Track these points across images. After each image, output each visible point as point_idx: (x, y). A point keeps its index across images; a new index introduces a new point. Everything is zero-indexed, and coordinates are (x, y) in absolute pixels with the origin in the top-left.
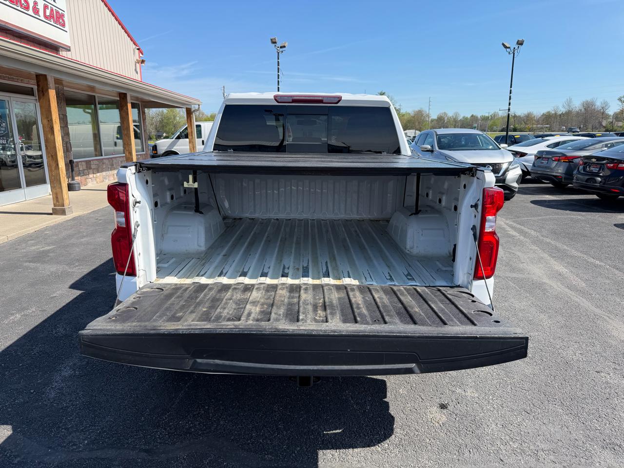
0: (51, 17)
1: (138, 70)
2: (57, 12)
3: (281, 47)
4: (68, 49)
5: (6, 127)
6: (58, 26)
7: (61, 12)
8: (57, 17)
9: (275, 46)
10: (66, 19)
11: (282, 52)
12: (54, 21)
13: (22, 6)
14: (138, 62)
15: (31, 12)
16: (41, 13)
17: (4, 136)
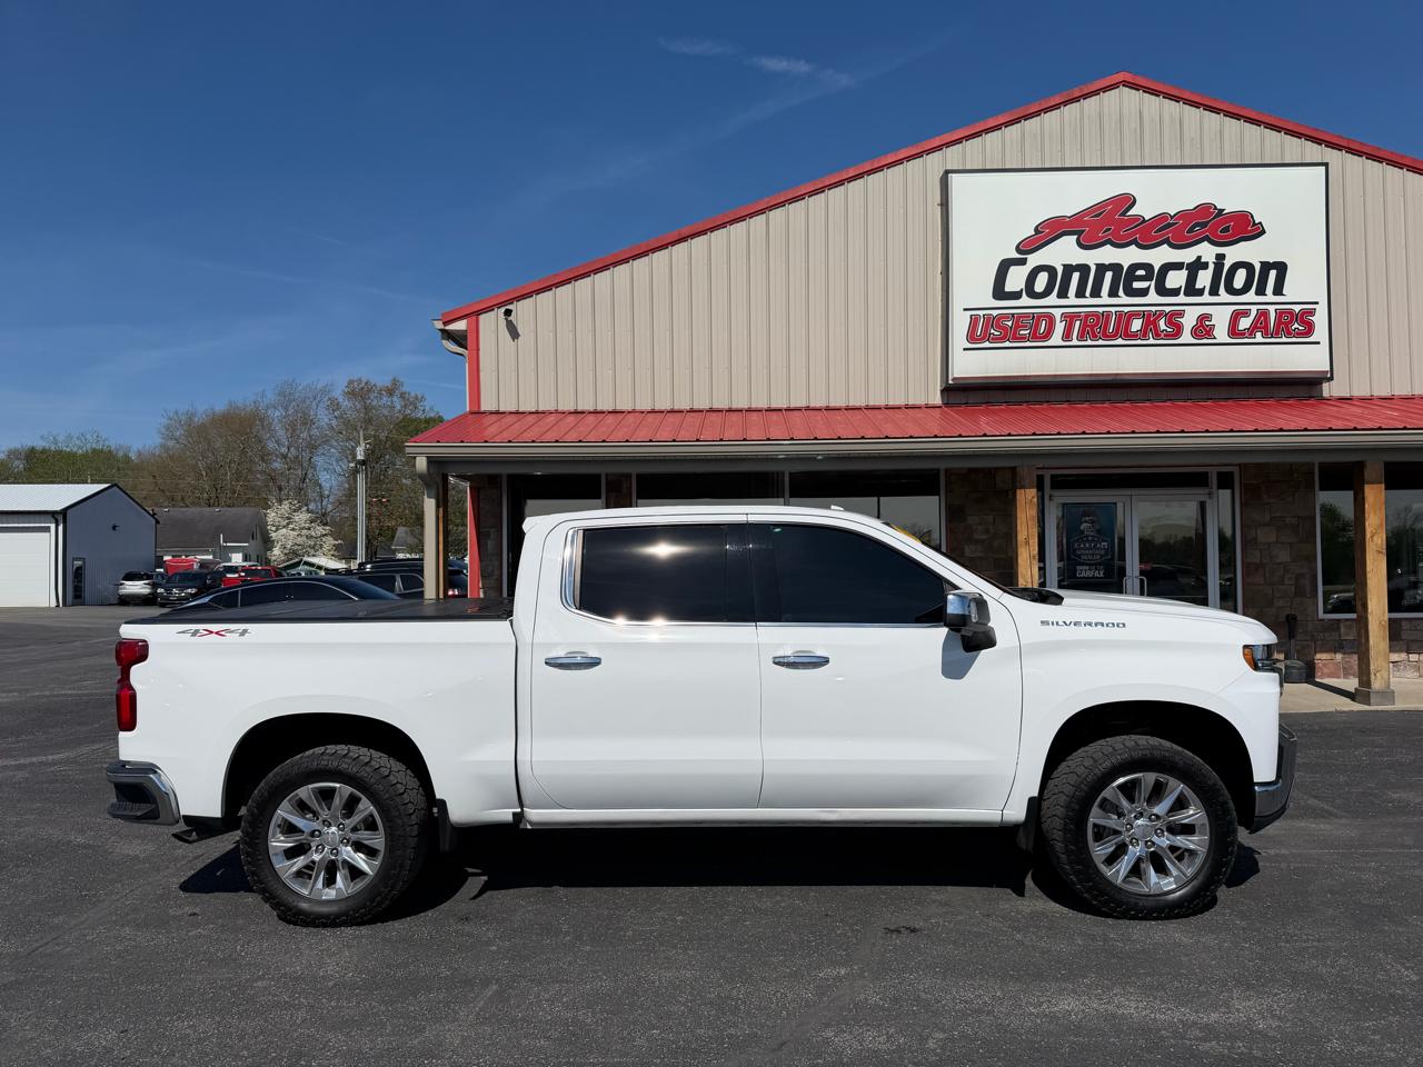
0: (1259, 326)
2: (1284, 312)
4: (1327, 377)
5: (1109, 550)
6: (1284, 340)
7: (1297, 308)
8: (1280, 323)
10: (1320, 319)
12: (1268, 333)
13: (1159, 336)
15: (1185, 338)
16: (1221, 333)
17: (1100, 564)
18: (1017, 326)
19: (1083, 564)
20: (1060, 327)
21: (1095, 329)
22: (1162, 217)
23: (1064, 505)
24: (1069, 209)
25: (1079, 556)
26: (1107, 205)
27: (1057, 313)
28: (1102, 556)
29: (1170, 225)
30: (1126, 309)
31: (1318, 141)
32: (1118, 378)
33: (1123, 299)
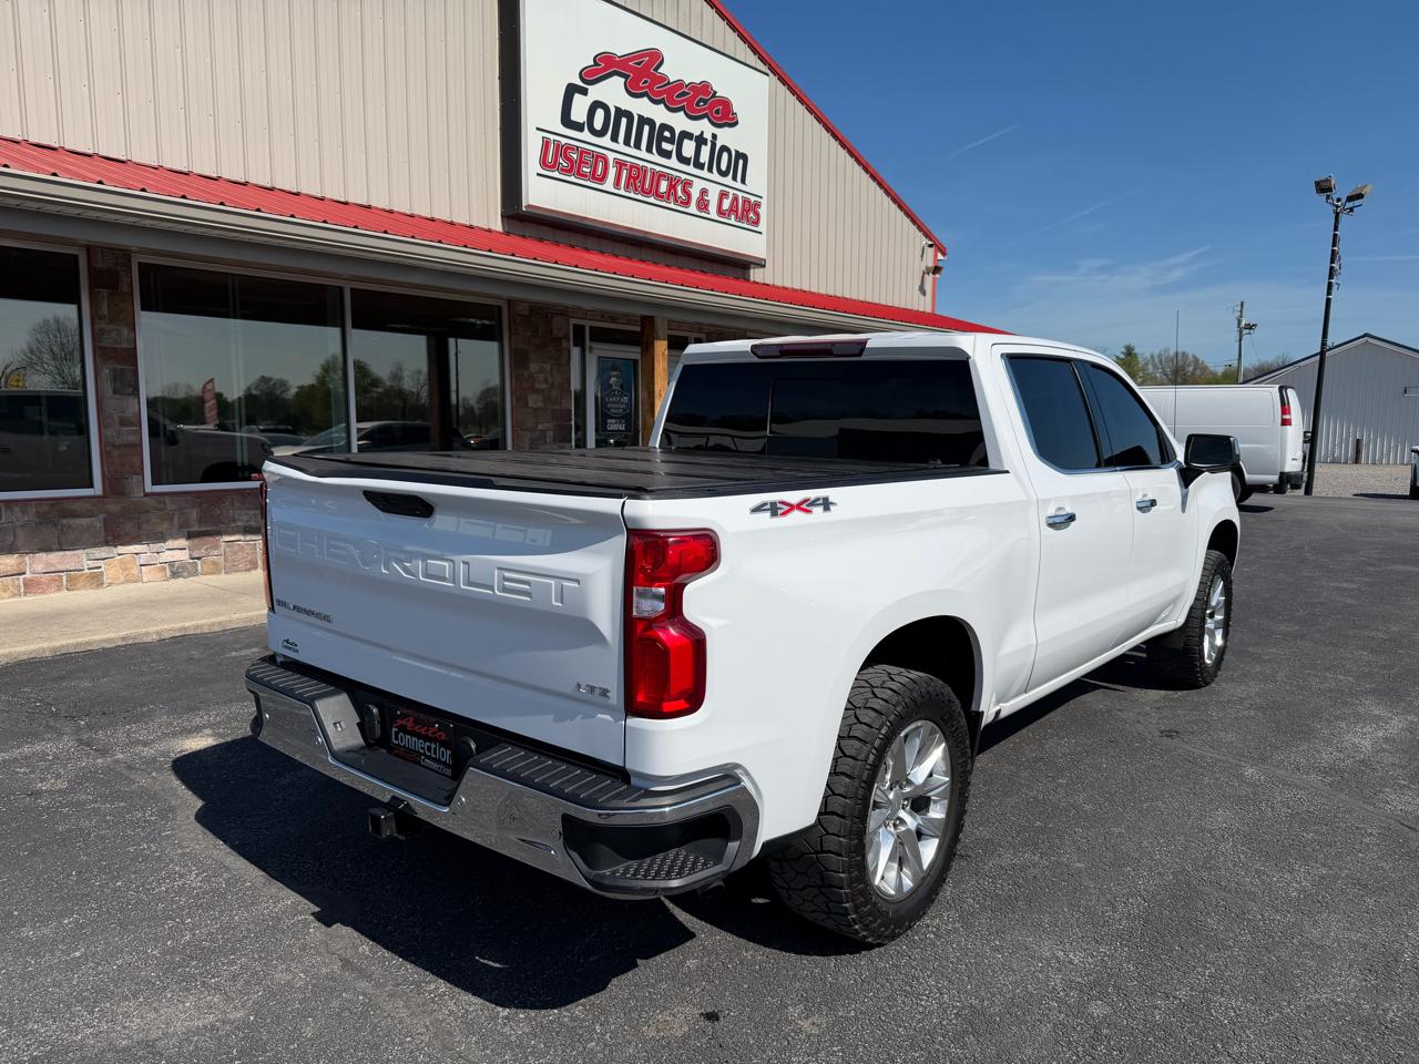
0: (733, 209)
1: (928, 287)
2: (746, 201)
3: (1350, 199)
4: (761, 264)
5: (629, 405)
6: (745, 226)
7: (753, 199)
8: (744, 209)
9: (1328, 197)
10: (763, 211)
11: (1351, 210)
12: (737, 217)
13: (677, 201)
14: (927, 271)
15: (693, 209)
16: (713, 208)
17: (622, 417)
18: (581, 162)
19: (612, 418)
20: (612, 172)
21: (638, 182)
22: (680, 84)
23: (599, 357)
24: (621, 49)
25: (609, 410)
26: (644, 56)
27: (611, 156)
28: (624, 410)
29: (684, 94)
30: (658, 168)
31: (755, 51)
32: (648, 236)
33: (656, 158)
